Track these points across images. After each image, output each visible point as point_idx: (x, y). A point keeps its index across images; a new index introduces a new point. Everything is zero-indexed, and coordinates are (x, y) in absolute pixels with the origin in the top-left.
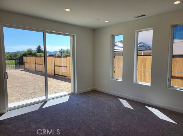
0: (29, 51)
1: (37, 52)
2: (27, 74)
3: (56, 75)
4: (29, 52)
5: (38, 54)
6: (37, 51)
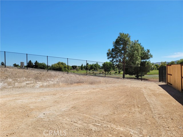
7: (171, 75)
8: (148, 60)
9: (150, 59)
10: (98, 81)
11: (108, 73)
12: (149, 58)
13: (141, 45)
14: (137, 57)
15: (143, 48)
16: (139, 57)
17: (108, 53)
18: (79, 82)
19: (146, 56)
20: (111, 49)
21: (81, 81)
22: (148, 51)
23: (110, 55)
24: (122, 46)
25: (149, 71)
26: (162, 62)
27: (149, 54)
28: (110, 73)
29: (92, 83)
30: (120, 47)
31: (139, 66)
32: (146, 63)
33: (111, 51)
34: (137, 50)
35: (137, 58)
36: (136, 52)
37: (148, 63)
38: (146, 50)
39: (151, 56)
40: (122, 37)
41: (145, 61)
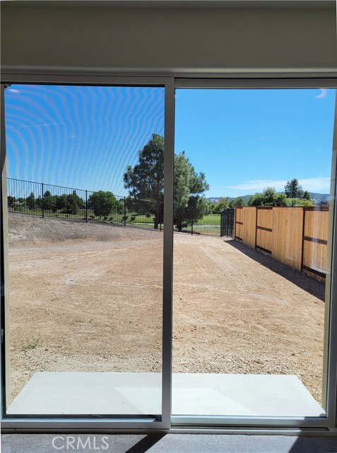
0: (266, 194)
1: (286, 196)
2: (231, 253)
3: (305, 271)
4: (267, 197)
5: (289, 201)
6: (287, 193)
7: (242, 224)
8: (200, 195)
9: (204, 193)
10: (114, 234)
11: (105, 218)
12: (203, 190)
13: (189, 162)
14: (184, 187)
15: (193, 169)
16: (186, 189)
17: (126, 176)
18: (76, 237)
19: (197, 186)
20: (133, 167)
21: (79, 233)
22: (203, 176)
23: (130, 180)
24: (154, 163)
25: (201, 217)
26: (221, 198)
27: (203, 182)
28: (111, 219)
29: (103, 238)
30: (151, 165)
31: (187, 205)
32: (198, 201)
33: (132, 171)
34: (184, 174)
35: (184, 189)
36: (181, 176)
37: (200, 201)
38: (199, 175)
39: (207, 187)
40: (157, 144)
41: (195, 195)
